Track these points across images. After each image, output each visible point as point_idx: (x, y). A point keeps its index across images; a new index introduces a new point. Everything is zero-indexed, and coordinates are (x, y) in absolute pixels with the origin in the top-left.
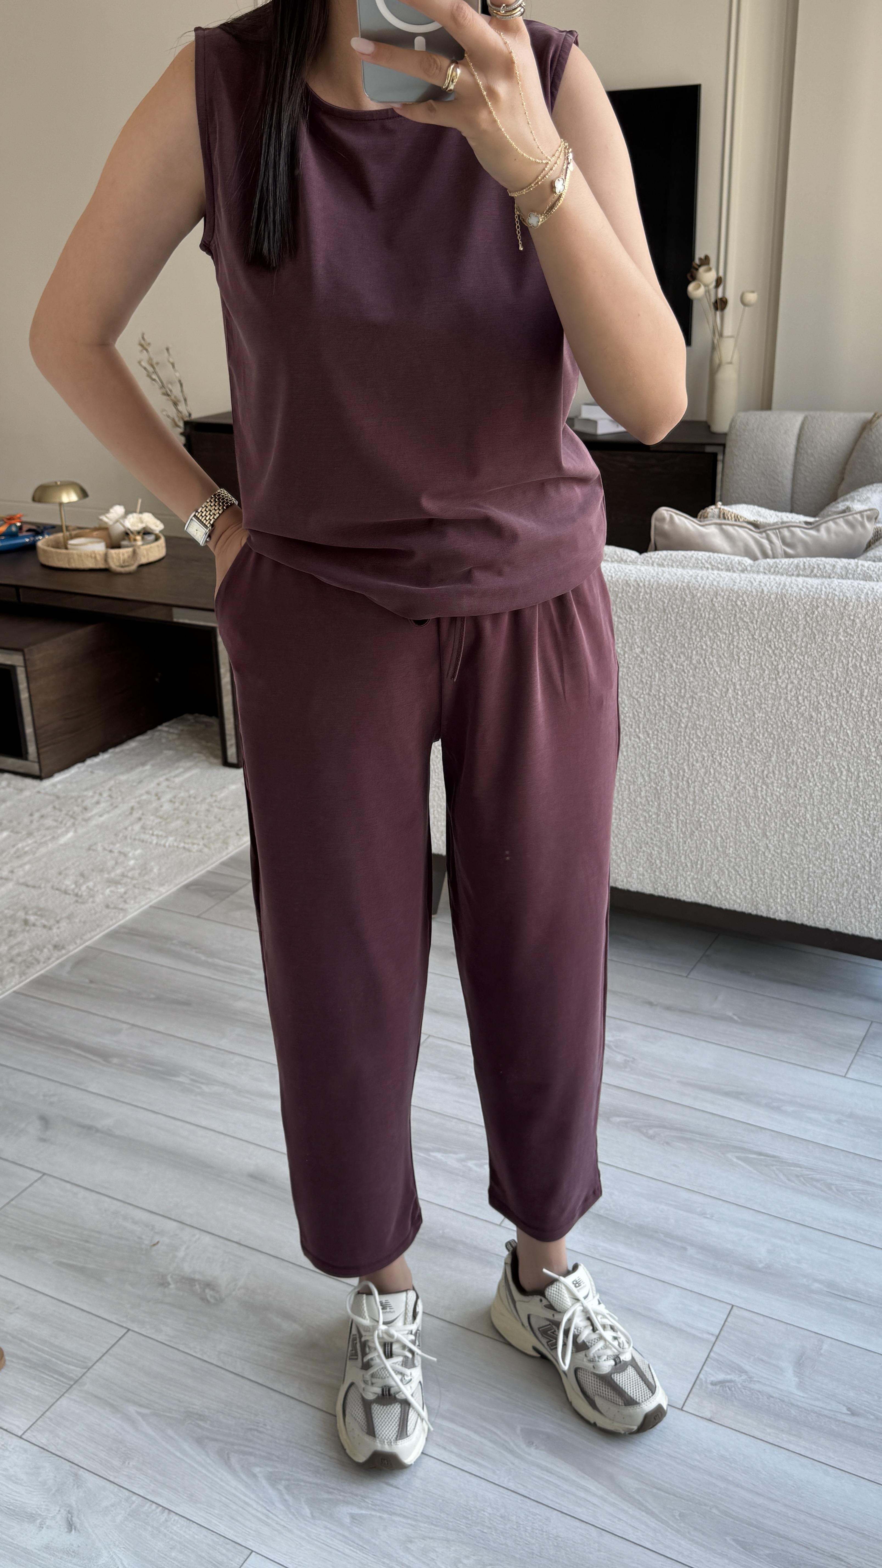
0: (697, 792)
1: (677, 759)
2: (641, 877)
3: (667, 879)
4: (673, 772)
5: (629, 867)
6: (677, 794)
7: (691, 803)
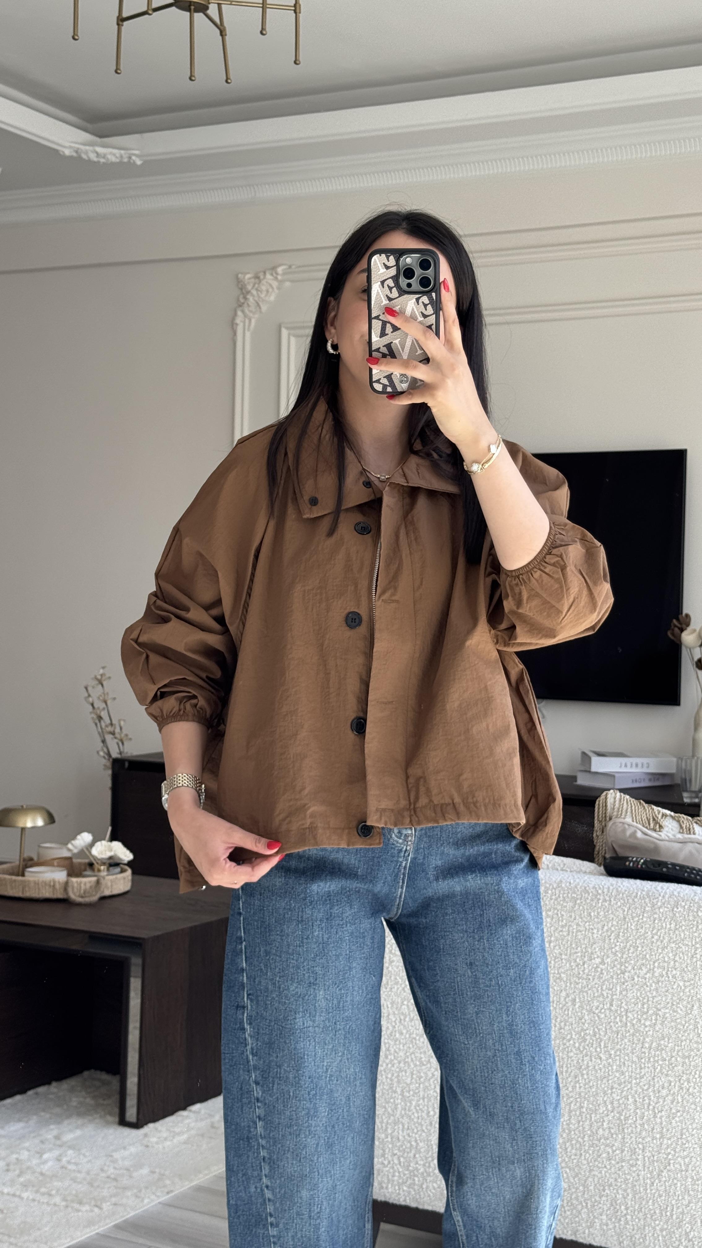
0: (664, 1123)
1: (641, 1084)
2: (605, 1227)
3: (633, 1230)
4: (637, 1099)
5: (591, 1215)
6: (642, 1125)
7: (658, 1136)
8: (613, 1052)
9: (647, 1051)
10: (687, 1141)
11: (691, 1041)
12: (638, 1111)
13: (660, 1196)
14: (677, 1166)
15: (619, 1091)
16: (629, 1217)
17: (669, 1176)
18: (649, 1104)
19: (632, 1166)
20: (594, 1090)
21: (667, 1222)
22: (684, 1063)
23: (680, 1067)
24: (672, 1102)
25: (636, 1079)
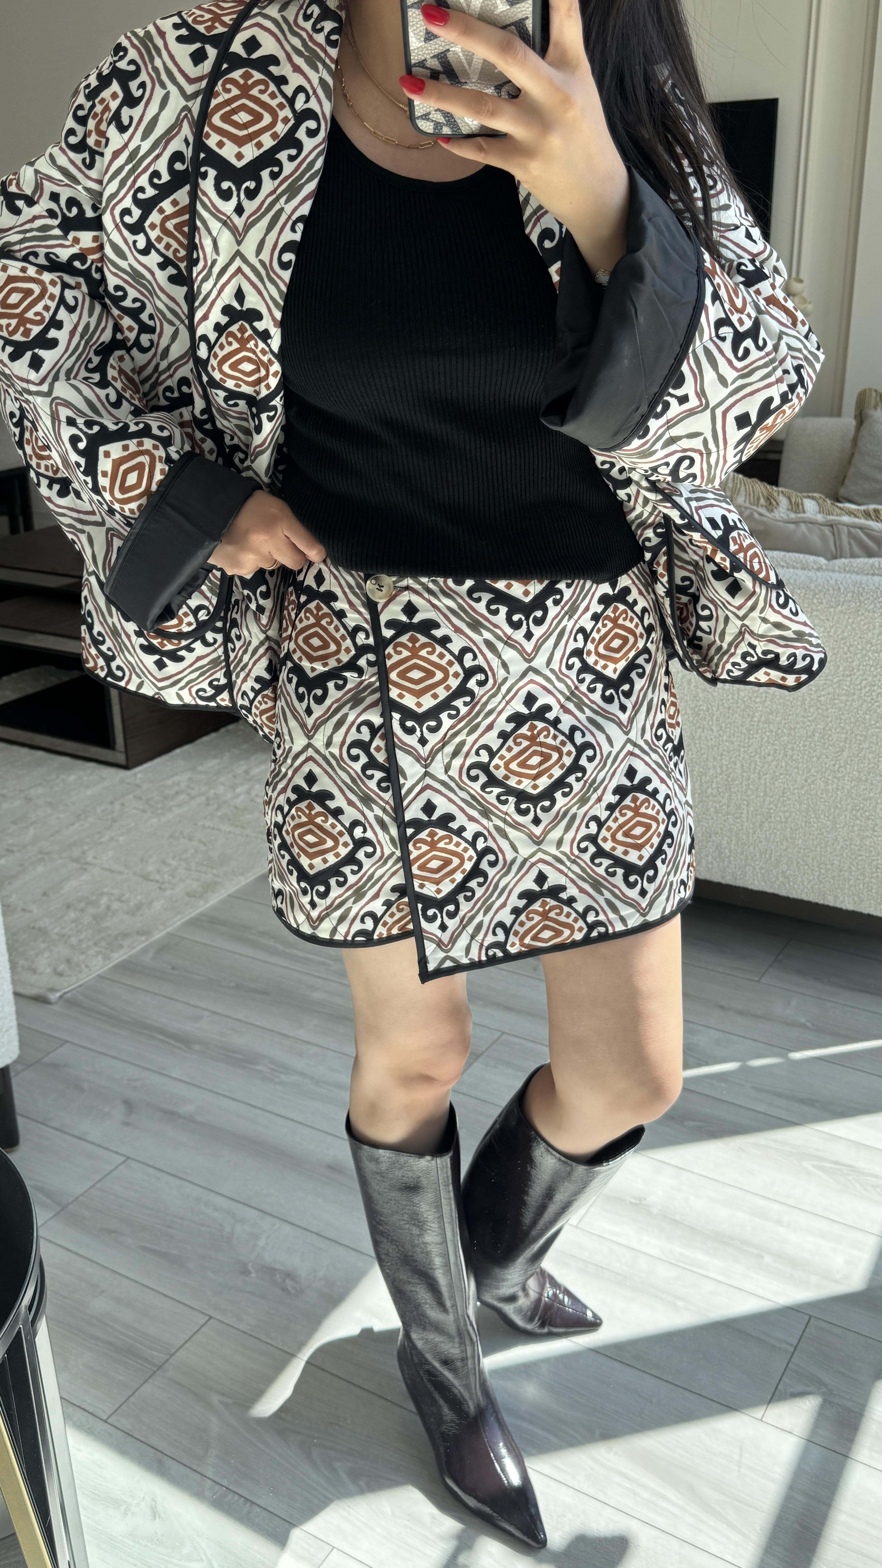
0: (768, 784)
1: (749, 752)
3: (735, 868)
4: (745, 764)
6: (748, 785)
7: (762, 794)
8: (723, 725)
9: (755, 724)
10: (789, 799)
11: (797, 715)
12: (745, 774)
13: (761, 842)
14: (778, 819)
15: (728, 758)
16: (732, 858)
17: (770, 827)
18: (755, 768)
19: (737, 818)
20: (705, 756)
21: (765, 863)
22: (790, 734)
23: (786, 738)
24: (776, 767)
25: (744, 747)
